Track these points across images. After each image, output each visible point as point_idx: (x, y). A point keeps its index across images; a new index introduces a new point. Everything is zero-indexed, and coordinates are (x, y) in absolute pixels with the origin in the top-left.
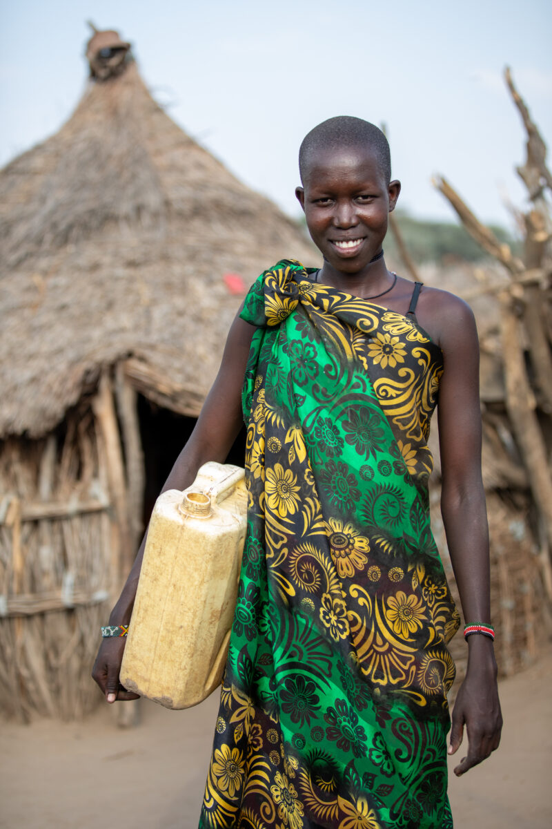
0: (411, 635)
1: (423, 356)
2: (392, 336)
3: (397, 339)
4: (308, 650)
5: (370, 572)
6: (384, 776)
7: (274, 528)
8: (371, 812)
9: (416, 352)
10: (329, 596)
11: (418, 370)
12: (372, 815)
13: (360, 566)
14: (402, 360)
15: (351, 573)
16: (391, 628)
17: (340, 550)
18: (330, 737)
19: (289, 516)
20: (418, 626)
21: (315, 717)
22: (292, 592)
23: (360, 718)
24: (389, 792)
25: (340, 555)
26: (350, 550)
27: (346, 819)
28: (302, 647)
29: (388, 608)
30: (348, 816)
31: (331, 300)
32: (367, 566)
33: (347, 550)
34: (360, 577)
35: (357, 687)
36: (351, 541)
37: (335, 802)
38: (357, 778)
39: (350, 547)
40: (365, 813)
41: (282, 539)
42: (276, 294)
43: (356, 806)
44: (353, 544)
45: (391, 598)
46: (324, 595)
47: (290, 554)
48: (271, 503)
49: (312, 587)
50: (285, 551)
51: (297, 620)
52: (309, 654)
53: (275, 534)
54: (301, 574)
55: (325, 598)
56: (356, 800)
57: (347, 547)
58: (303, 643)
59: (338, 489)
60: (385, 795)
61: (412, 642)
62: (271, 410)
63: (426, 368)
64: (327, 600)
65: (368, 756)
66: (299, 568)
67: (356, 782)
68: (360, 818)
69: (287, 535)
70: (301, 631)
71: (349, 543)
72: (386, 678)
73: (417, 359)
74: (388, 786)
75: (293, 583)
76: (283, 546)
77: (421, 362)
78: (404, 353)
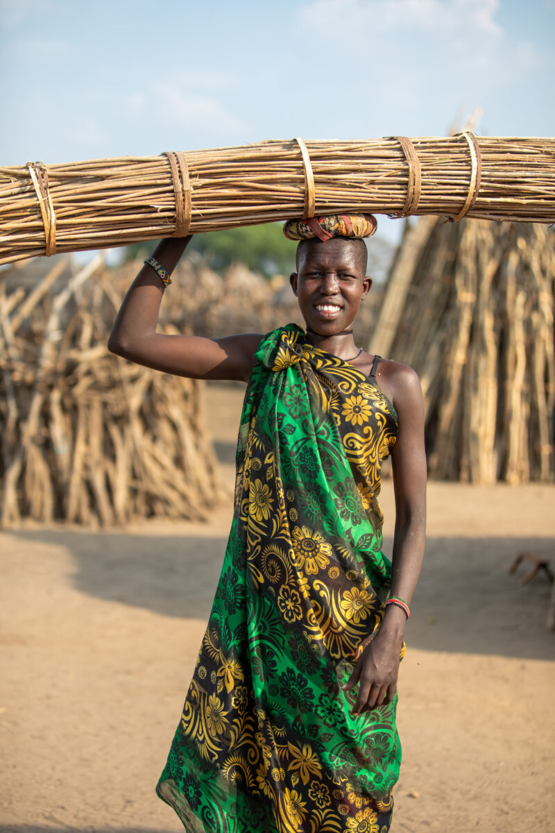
0: (362, 621)
1: (381, 420)
2: (363, 398)
3: (366, 401)
4: (271, 626)
5: (330, 571)
6: (326, 727)
7: (253, 530)
8: (315, 755)
9: (377, 416)
10: (287, 587)
11: (376, 429)
12: (315, 758)
13: (323, 566)
14: (367, 420)
15: (316, 571)
16: (344, 615)
17: (308, 551)
18: (283, 695)
19: (263, 520)
20: (367, 613)
21: (273, 677)
22: (261, 580)
23: (309, 681)
24: (330, 739)
25: (308, 556)
26: (316, 553)
27: (295, 761)
28: (266, 622)
29: (342, 599)
30: (296, 758)
31: (325, 362)
32: (328, 567)
33: (314, 553)
34: (322, 575)
35: (309, 657)
36: (318, 546)
37: (286, 746)
38: (303, 729)
39: (316, 550)
40: (309, 756)
41: (257, 538)
42: (287, 349)
43: (301, 751)
44: (318, 549)
45: (347, 592)
46: (283, 586)
47: (262, 550)
48: (252, 510)
49: (275, 579)
50: (259, 548)
51: (264, 602)
52: (271, 629)
53: (253, 535)
54: (268, 567)
55: (284, 589)
56: (302, 746)
57: (314, 550)
58: (267, 620)
59: (311, 504)
60: (327, 742)
61: (363, 627)
62: (256, 437)
63: (381, 429)
64: (285, 590)
65: (314, 711)
66: (267, 563)
67: (302, 732)
68: (305, 761)
69: (261, 536)
70: (267, 610)
71: (316, 547)
72: (339, 653)
73: (378, 421)
74: (329, 735)
75: (263, 574)
76: (258, 544)
77: (379, 423)
78: (370, 414)
